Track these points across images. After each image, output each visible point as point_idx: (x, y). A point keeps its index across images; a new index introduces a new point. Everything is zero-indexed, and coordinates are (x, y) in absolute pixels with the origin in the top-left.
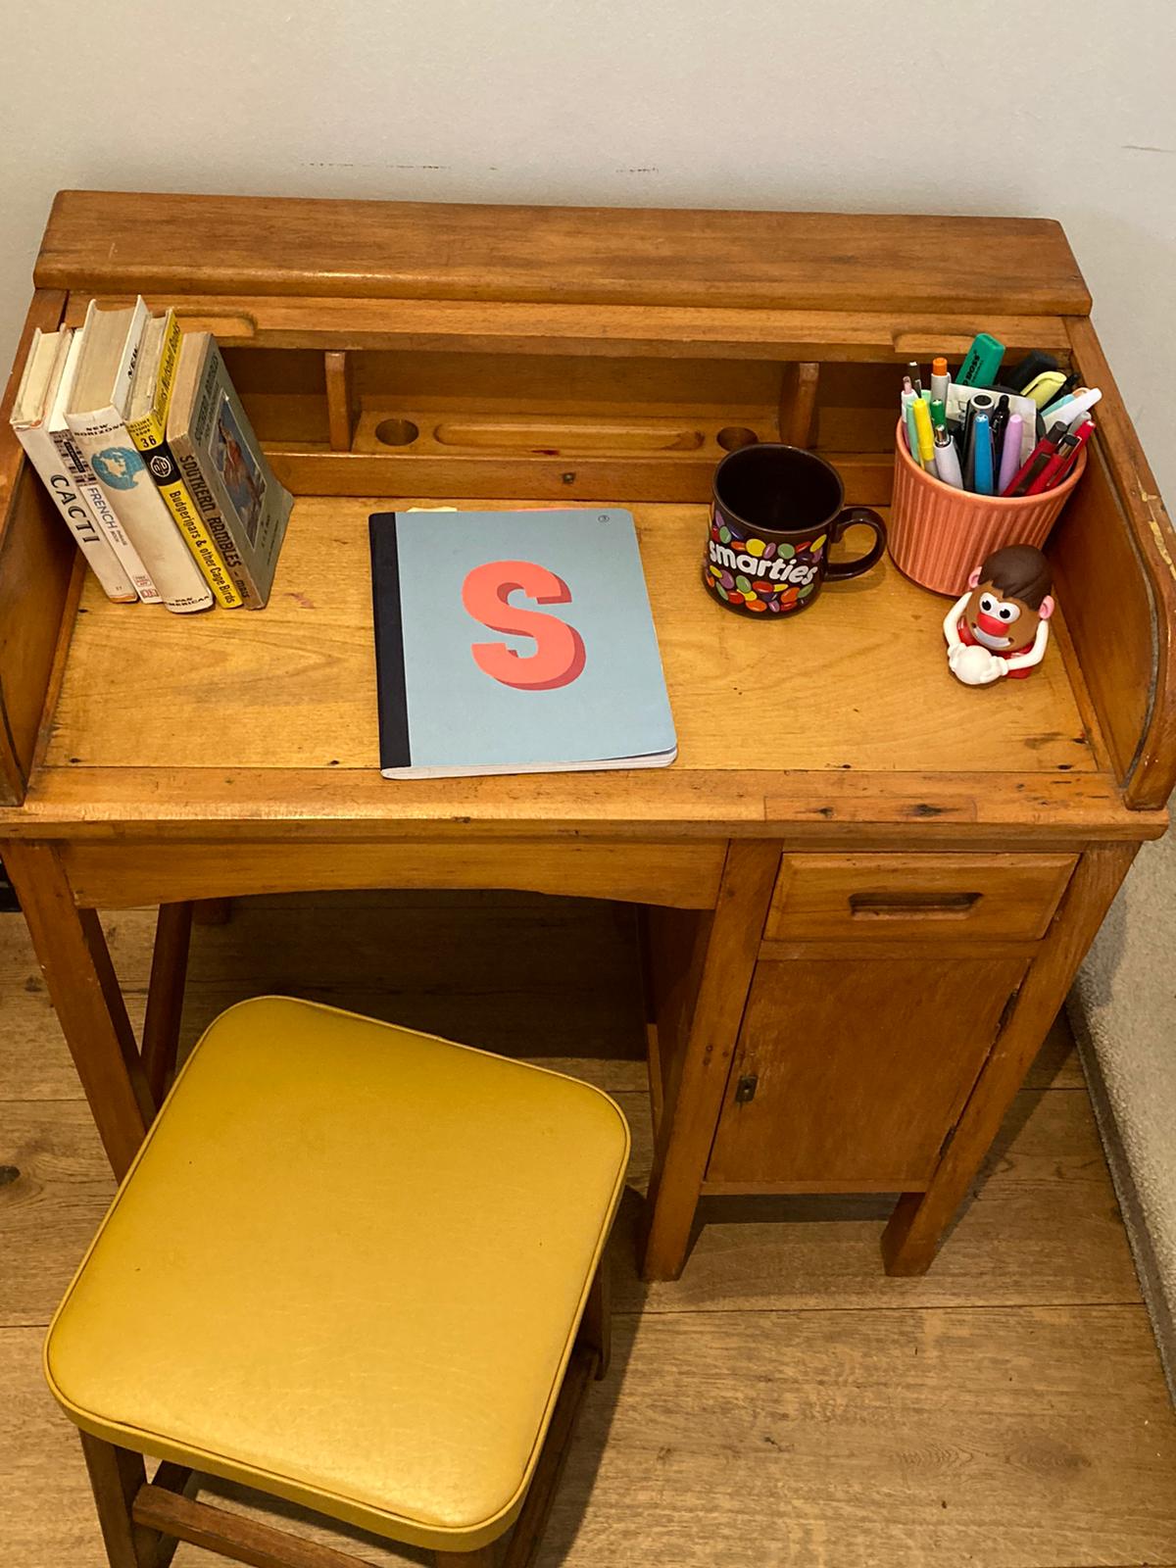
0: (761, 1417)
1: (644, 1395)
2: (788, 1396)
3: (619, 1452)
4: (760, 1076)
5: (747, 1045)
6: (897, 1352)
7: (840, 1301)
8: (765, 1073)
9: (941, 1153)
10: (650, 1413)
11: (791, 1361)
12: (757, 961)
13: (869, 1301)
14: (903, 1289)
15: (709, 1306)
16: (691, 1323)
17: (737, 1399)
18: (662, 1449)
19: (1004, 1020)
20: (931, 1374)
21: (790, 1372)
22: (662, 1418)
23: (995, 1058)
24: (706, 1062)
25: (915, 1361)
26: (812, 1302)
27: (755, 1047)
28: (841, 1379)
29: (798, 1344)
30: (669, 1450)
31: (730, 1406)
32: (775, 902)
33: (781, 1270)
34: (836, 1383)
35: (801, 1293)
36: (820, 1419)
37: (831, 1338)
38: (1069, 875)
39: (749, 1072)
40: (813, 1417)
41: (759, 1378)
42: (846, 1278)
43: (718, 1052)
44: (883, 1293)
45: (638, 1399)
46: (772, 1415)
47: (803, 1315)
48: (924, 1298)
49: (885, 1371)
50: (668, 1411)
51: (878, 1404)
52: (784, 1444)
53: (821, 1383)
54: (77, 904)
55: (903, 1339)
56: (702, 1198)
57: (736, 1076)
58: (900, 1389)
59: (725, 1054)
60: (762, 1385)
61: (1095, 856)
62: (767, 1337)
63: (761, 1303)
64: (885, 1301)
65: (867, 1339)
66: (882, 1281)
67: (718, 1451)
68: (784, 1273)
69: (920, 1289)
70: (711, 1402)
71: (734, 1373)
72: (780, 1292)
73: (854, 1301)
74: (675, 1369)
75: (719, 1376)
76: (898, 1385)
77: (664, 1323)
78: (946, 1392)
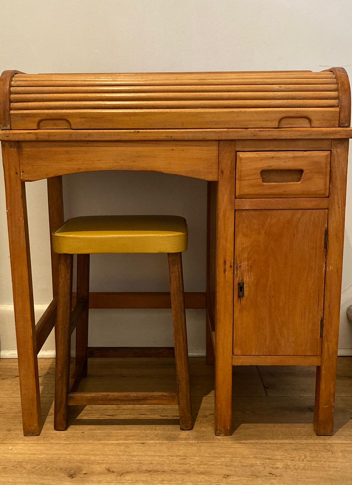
0: (267, 468)
1: (218, 462)
2: (279, 463)
3: (206, 476)
4: (245, 281)
5: (238, 262)
6: (325, 453)
7: (298, 441)
8: (246, 279)
9: (321, 336)
10: (220, 466)
11: (278, 455)
12: (235, 210)
13: (310, 441)
14: (324, 439)
15: (243, 442)
16: (236, 445)
17: (257, 463)
18: (225, 475)
19: (326, 246)
20: (340, 459)
21: (279, 457)
22: (225, 468)
23: (328, 270)
24: (225, 270)
25: (332, 455)
26: (287, 441)
27: (241, 263)
28: (301, 459)
29: (282, 451)
30: (228, 476)
31: (253, 465)
32: (236, 177)
33: (273, 434)
34: (299, 460)
35: (282, 439)
36: (293, 469)
37: (296, 450)
38: (329, 160)
39: (241, 279)
40: (290, 468)
41: (266, 459)
42: (300, 436)
43: (228, 264)
44: (316, 439)
45: (215, 463)
46: (273, 468)
47: (283, 444)
48: (334, 441)
49: (320, 458)
50: (227, 466)
51: (318, 466)
52: (278, 475)
53: (293, 460)
54: (22, 178)
55: (326, 450)
56: (233, 367)
57: (237, 280)
58: (327, 462)
59: (231, 266)
60: (268, 460)
61: (335, 152)
62: (269, 449)
63: (265, 441)
64: (317, 441)
65: (311, 450)
66: (316, 437)
67: (249, 476)
68: (274, 434)
69: (331, 439)
70: (246, 464)
71: (255, 457)
72: (273, 439)
73: (304, 441)
74: (230, 456)
75: (249, 458)
76: (326, 461)
77: (226, 445)
78: (347, 463)
